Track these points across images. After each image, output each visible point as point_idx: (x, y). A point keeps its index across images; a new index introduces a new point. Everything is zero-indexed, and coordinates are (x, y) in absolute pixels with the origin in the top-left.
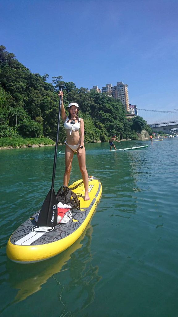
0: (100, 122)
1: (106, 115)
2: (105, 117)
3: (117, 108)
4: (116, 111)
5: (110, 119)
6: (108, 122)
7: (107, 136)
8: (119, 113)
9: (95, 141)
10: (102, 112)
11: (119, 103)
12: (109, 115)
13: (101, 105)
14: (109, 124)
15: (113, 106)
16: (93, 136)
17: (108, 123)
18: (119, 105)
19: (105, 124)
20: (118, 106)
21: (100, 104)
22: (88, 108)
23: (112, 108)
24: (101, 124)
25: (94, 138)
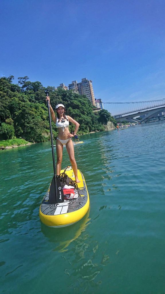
1: (74, 111)
2: (74, 113)
4: (83, 106)
5: (78, 114)
6: (77, 117)
8: (86, 108)
10: (70, 108)
11: (86, 99)
12: (78, 111)
15: (80, 101)
17: (77, 118)
18: (86, 101)
20: (84, 102)
21: (68, 101)
23: (79, 104)
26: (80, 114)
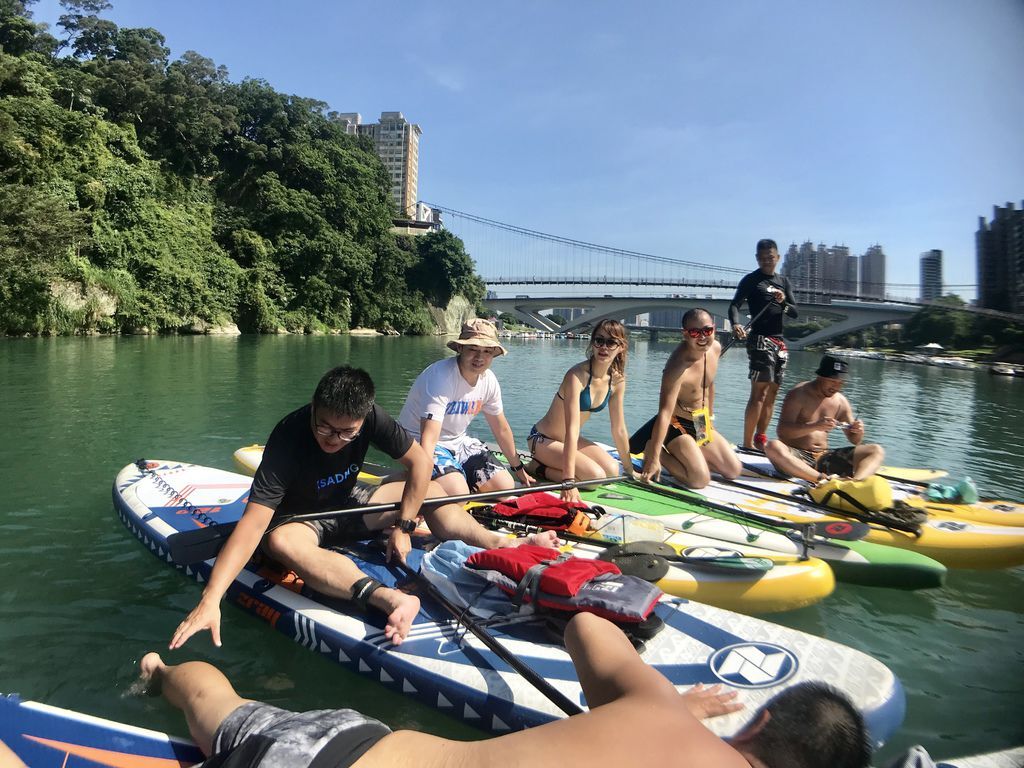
0: (254, 227)
1: (289, 195)
2: (284, 205)
3: (353, 173)
4: (343, 185)
5: (307, 217)
6: (298, 232)
7: (279, 302)
8: (360, 201)
9: (199, 325)
10: (271, 178)
11: (368, 156)
12: (308, 201)
13: (278, 151)
14: (296, 242)
15: (334, 158)
16: (189, 298)
17: (292, 238)
18: (368, 164)
19: (282, 242)
20: (357, 165)
21: (271, 145)
22: (211, 155)
23: (327, 167)
24: (257, 241)
25: (193, 309)
26: (315, 220)
